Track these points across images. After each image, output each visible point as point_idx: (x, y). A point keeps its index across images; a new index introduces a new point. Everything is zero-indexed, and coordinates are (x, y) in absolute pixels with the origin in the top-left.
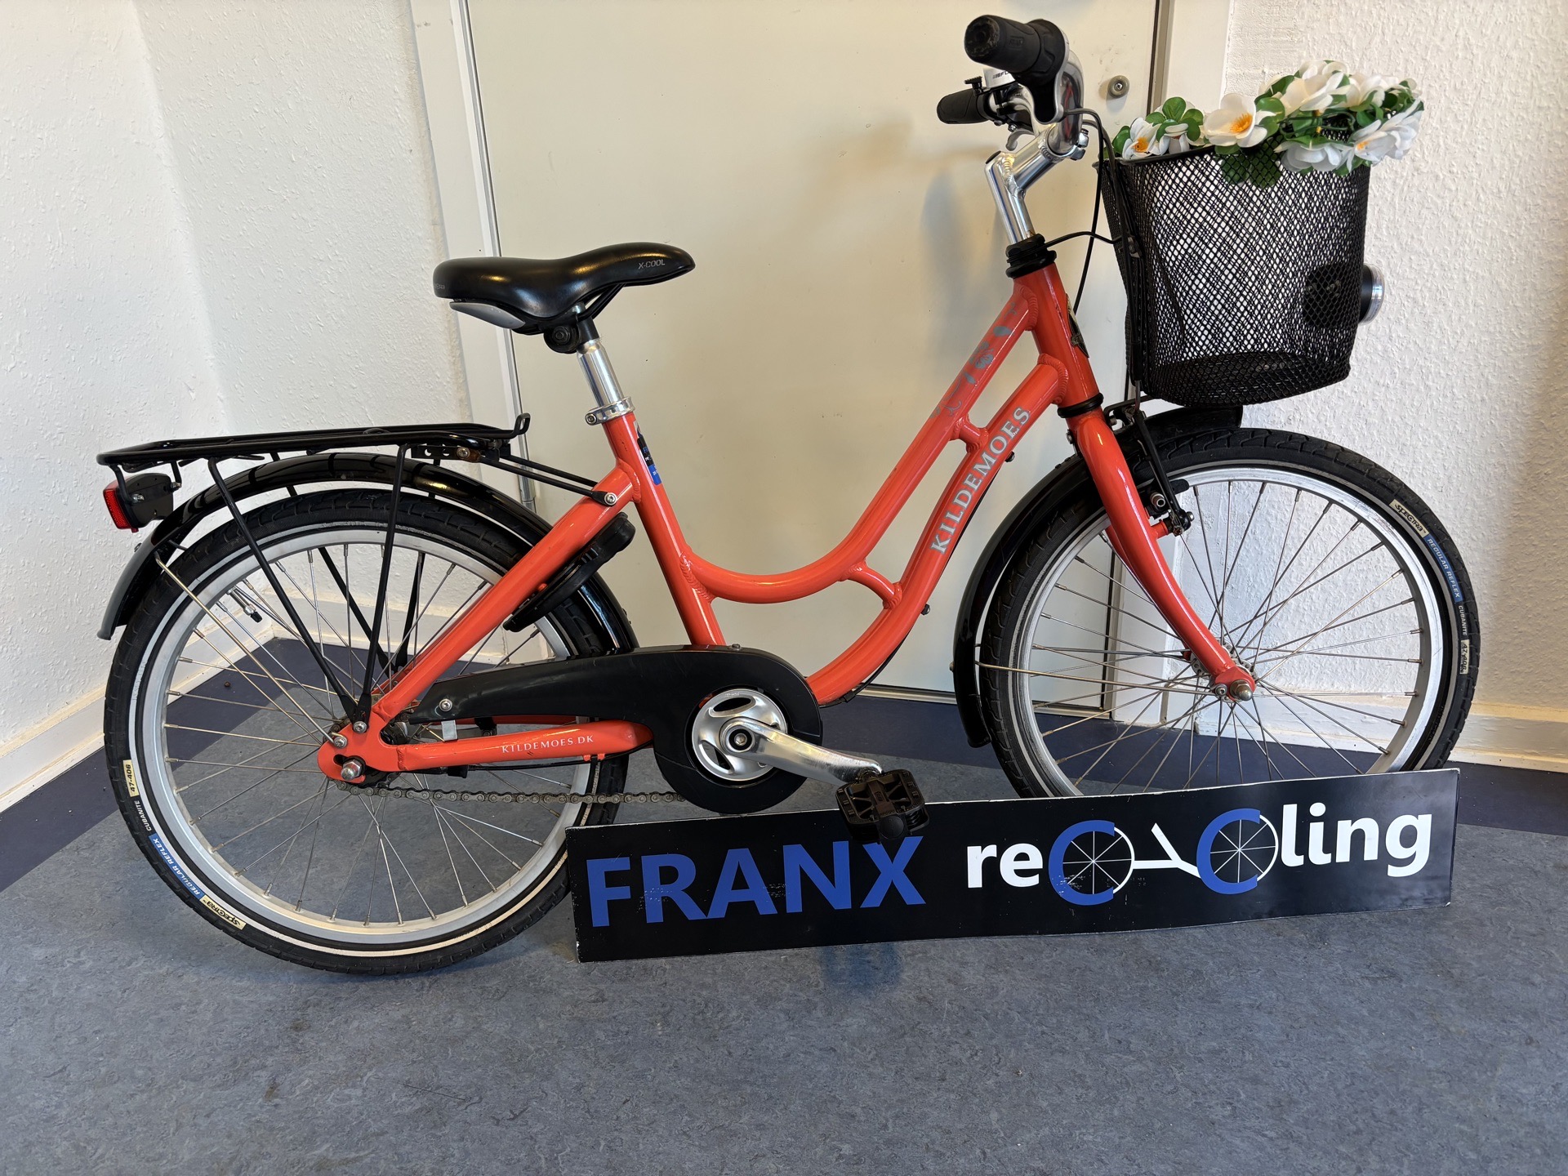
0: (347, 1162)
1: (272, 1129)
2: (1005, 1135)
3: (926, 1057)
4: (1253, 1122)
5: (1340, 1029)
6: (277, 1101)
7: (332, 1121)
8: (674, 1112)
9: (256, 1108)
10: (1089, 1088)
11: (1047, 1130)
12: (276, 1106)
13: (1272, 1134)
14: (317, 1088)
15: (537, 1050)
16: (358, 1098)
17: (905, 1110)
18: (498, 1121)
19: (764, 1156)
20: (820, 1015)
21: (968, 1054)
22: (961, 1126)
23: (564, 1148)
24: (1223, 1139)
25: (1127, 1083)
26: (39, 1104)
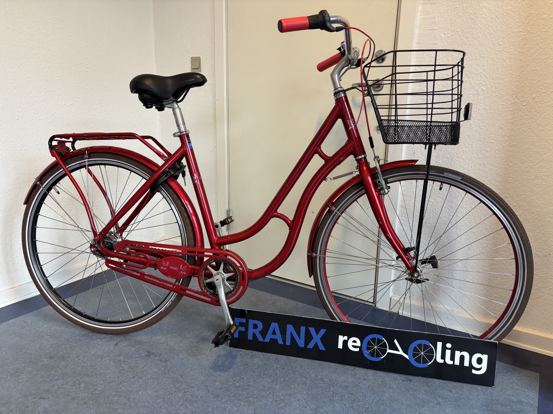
0: (125, 361)
1: (112, 352)
2: (278, 390)
3: (269, 371)
4: (345, 403)
5: (385, 389)
6: (116, 347)
7: (126, 353)
8: (201, 368)
9: (111, 347)
10: (307, 386)
11: (289, 392)
12: (116, 348)
13: (348, 406)
14: (126, 346)
15: (177, 350)
16: (133, 350)
17: (257, 380)
18: (161, 361)
19: (217, 381)
20: (249, 357)
21: (280, 373)
22: (269, 386)
23: (173, 369)
24: (333, 404)
25: (317, 387)
26: (67, 337)
